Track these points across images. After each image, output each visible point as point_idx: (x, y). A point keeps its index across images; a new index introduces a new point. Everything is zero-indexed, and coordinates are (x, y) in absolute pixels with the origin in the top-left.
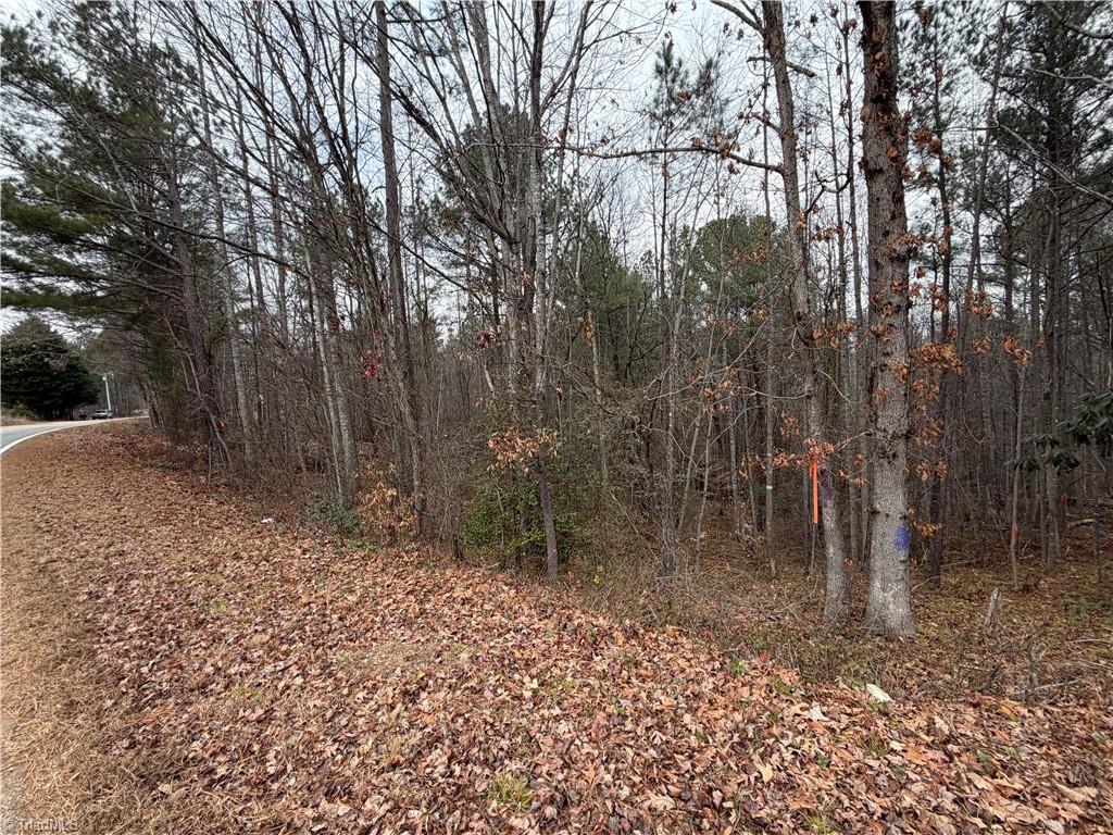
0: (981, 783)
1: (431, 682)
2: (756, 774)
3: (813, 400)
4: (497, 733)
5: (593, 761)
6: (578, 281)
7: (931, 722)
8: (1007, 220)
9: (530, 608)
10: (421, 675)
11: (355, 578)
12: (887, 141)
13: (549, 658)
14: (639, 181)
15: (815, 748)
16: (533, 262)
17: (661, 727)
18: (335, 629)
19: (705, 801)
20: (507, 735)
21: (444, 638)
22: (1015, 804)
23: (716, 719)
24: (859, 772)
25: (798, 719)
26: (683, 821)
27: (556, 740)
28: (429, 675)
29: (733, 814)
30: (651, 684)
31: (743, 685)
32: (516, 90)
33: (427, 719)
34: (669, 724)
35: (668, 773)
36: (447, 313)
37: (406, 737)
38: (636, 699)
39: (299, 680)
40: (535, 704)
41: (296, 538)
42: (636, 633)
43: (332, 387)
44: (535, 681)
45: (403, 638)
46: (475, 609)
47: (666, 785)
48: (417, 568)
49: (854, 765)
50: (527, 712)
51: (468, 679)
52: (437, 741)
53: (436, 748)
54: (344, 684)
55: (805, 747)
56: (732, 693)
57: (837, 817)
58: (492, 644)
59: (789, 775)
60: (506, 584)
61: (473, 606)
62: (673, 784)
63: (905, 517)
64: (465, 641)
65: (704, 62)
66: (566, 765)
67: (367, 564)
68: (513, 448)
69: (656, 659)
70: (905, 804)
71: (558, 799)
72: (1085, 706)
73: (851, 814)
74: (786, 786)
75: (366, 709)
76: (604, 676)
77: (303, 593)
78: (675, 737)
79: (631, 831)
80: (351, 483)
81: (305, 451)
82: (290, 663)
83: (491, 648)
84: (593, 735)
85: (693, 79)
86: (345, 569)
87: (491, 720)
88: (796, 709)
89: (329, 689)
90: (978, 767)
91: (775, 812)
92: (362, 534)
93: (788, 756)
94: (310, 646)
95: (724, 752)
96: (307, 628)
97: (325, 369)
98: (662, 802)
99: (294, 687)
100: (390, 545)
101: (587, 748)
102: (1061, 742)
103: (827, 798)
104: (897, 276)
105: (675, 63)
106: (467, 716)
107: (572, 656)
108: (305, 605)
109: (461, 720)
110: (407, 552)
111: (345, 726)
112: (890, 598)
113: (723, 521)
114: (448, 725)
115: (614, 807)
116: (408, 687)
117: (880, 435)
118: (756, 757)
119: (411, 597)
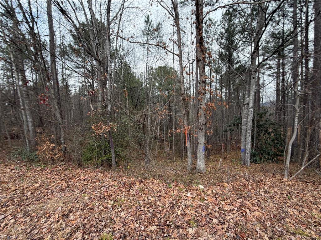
0: (223, 203)
1: (74, 209)
2: (177, 213)
3: (185, 115)
4: (100, 221)
5: (132, 222)
6: (122, 78)
7: (212, 191)
8: (221, 77)
9: (109, 179)
10: (69, 208)
11: (38, 178)
12: (202, 53)
13: (116, 193)
14: (140, 52)
15: (190, 203)
16: (107, 70)
17: (151, 207)
18: (30, 198)
19: (165, 224)
20: (104, 221)
21: (78, 193)
22: (229, 206)
23: (166, 201)
24: (199, 207)
25: (185, 197)
26: (159, 232)
27: (120, 218)
28: (73, 207)
29: (172, 226)
30: (147, 195)
31: (172, 191)
32: (101, 15)
33: (73, 222)
34: (154, 206)
35: (154, 219)
36: (75, 84)
37: (65, 230)
38: (144, 200)
39: (13, 221)
40: (113, 209)
41: (7, 165)
42: (142, 181)
43: (24, 107)
44: (112, 201)
45: (61, 196)
46: (89, 182)
47: (154, 223)
48: (65, 171)
49: (198, 205)
50: (110, 212)
51: (88, 205)
52: (77, 229)
53: (77, 231)
54: (35, 218)
55: (187, 203)
56: (169, 193)
57: (196, 219)
58: (96, 192)
59: (184, 212)
60: (100, 172)
61: (88, 181)
62: (156, 222)
63: (204, 144)
64: (86, 193)
65: (158, 22)
66: (124, 225)
67: (42, 172)
68: (101, 129)
69: (148, 188)
70: (209, 212)
71: (123, 236)
72: (237, 182)
73: (199, 218)
74: (184, 215)
75: (46, 225)
76: (134, 195)
77: (12, 186)
78: (155, 209)
79: (145, 239)
80: (33, 143)
81: (9, 131)
82: (7, 215)
83: (96, 194)
84: (132, 214)
85: (155, 27)
86: (33, 175)
87: (98, 217)
88: (184, 194)
89: (28, 221)
90: (222, 200)
91: (182, 222)
92: (39, 161)
93: (184, 207)
94: (17, 206)
95: (168, 210)
96: (15, 200)
97: (20, 100)
98: (153, 228)
99: (10, 224)
100: (52, 164)
101: (130, 218)
102: (235, 190)
103: (193, 215)
104: (204, 86)
105: (150, 21)
106: (88, 218)
107: (123, 191)
108: (14, 191)
109: (86, 220)
110: (60, 166)
111: (37, 234)
112: (201, 164)
113: (161, 148)
114: (81, 222)
115: (140, 234)
116: (64, 213)
117: (200, 124)
118: (176, 209)
119: (63, 181)
